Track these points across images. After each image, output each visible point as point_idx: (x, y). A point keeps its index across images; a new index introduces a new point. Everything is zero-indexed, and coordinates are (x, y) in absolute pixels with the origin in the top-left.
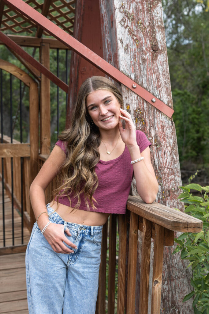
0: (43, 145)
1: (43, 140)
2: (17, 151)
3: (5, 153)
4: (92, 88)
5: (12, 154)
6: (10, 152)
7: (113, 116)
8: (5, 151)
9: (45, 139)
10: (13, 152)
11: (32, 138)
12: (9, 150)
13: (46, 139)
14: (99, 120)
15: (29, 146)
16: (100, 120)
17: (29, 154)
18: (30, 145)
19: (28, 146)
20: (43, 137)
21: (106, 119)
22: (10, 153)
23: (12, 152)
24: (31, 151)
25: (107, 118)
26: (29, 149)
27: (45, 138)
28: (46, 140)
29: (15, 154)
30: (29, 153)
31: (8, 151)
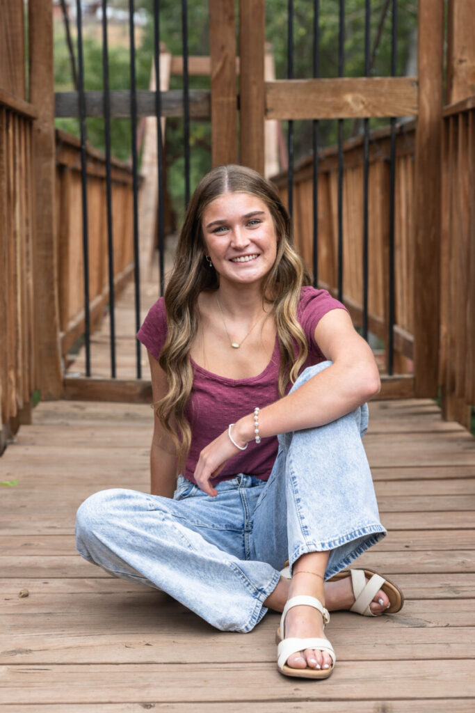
0: (455, 81)
1: (455, 64)
2: (383, 100)
3: (347, 104)
4: (226, 186)
5: (366, 107)
6: (363, 103)
7: (258, 255)
8: (349, 98)
9: (461, 61)
10: (369, 104)
11: (425, 61)
12: (361, 97)
13: (465, 61)
14: (224, 258)
15: (415, 84)
16: (227, 258)
17: (413, 108)
18: (418, 83)
19: (412, 85)
20: (457, 54)
21: (242, 259)
22: (361, 106)
23: (366, 103)
24: (419, 100)
25: (244, 256)
26: (415, 95)
27: (464, 57)
28: (464, 65)
29: (374, 107)
30: (415, 105)
31: (355, 100)
